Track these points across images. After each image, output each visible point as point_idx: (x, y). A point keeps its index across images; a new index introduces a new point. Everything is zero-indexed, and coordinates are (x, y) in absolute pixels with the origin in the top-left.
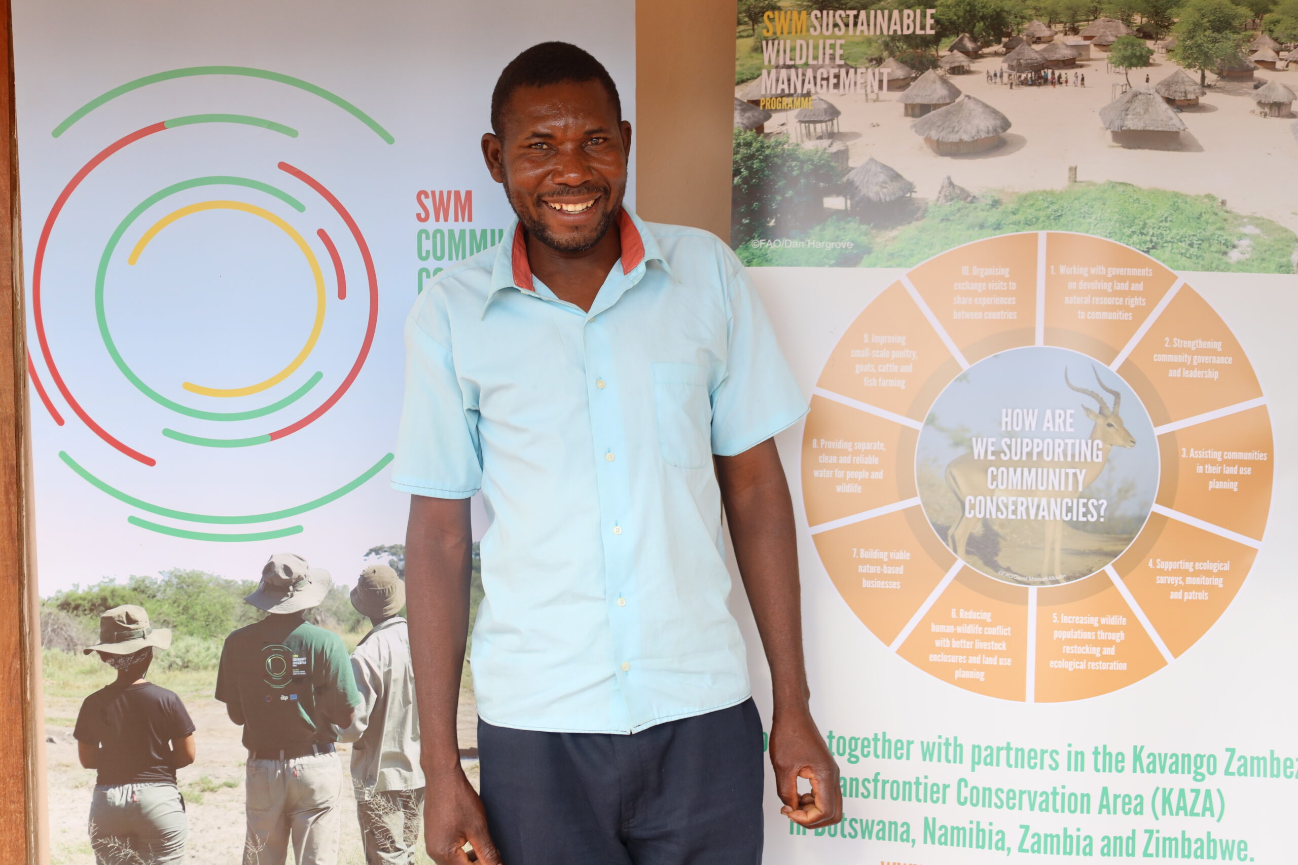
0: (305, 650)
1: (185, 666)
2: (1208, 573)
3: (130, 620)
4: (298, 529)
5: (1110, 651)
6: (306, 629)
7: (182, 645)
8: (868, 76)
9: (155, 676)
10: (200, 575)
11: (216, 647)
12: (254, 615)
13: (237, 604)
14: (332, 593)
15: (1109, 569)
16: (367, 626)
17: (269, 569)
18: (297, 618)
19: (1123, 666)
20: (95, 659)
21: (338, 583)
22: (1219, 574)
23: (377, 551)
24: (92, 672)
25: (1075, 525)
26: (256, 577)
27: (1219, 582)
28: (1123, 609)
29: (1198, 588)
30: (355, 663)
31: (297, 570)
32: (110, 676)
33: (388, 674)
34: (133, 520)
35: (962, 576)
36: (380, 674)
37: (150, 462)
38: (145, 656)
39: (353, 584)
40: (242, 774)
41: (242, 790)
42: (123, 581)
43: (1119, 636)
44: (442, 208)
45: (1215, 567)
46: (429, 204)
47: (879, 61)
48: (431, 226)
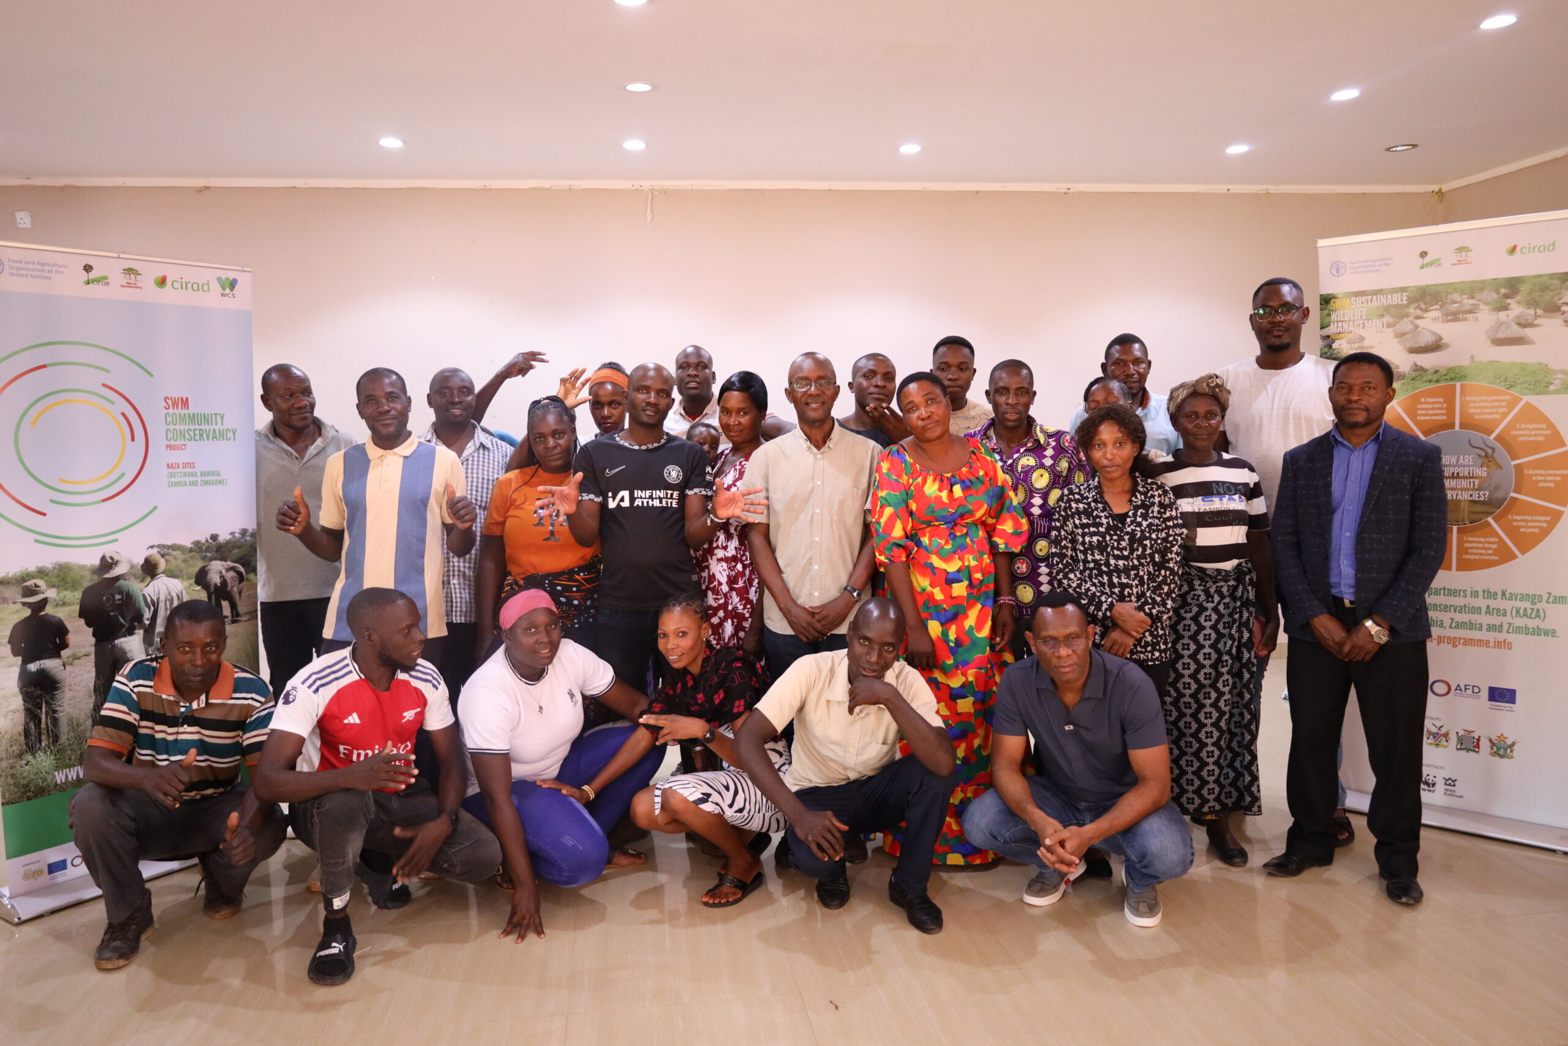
0: (120, 592)
1: (64, 604)
2: (1539, 521)
3: (36, 586)
4: (116, 540)
5: (1490, 552)
6: (121, 582)
7: (62, 595)
8: (1378, 323)
9: (49, 610)
10: (70, 563)
11: (78, 595)
12: (96, 579)
13: (87, 574)
14: (132, 567)
15: (1490, 519)
16: (149, 579)
17: (103, 558)
18: (117, 578)
19: (1497, 558)
20: (19, 606)
21: (135, 562)
22: (1545, 521)
23: (152, 547)
24: (18, 611)
25: (1475, 502)
26: (97, 562)
27: (1545, 525)
28: (1497, 535)
29: (1535, 527)
30: (144, 596)
31: (116, 558)
32: (27, 612)
33: (158, 599)
34: (36, 541)
36: (155, 599)
37: (44, 514)
38: (44, 602)
39: (142, 562)
40: (93, 649)
41: (93, 656)
42: (32, 568)
43: (1495, 546)
44: (175, 404)
45: (1542, 518)
46: (169, 402)
47: (1382, 316)
48: (171, 411)
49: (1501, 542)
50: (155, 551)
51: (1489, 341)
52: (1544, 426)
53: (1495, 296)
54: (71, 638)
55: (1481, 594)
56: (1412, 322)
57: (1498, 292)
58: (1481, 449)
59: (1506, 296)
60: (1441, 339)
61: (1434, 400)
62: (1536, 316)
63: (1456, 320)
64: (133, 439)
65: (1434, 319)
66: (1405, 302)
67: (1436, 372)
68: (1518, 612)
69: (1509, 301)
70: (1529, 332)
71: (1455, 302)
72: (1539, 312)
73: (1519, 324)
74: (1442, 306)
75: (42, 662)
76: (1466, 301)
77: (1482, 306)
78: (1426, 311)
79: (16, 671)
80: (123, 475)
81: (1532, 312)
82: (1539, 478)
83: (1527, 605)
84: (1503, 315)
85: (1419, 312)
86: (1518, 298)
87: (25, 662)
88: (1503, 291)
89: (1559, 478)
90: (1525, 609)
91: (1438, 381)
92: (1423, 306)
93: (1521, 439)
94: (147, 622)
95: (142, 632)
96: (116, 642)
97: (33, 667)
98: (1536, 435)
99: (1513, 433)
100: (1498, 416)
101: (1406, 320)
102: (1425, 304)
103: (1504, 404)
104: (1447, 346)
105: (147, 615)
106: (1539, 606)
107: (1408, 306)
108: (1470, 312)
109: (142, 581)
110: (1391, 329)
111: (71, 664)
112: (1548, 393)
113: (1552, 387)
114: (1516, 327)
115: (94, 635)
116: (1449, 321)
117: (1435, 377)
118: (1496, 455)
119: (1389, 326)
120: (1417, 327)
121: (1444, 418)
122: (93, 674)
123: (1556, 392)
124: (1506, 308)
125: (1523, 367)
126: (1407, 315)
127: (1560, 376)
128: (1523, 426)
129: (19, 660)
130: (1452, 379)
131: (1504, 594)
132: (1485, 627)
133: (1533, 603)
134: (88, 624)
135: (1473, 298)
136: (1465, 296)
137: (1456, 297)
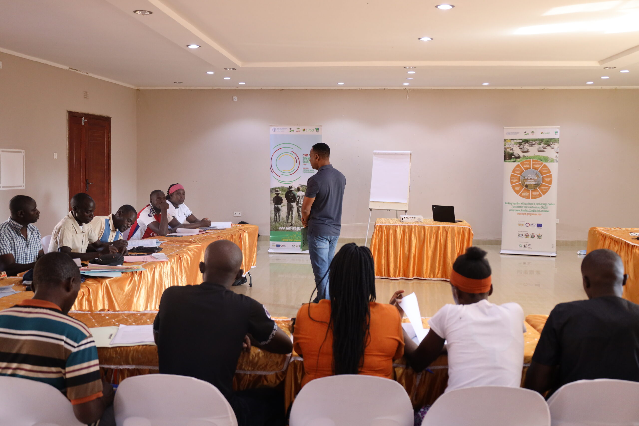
0: (292, 194)
1: (282, 195)
2: (546, 188)
3: (278, 190)
4: (292, 183)
5: (537, 195)
6: (293, 192)
7: (282, 193)
8: (516, 146)
9: (280, 195)
10: (284, 187)
11: (285, 193)
12: (288, 190)
13: (287, 189)
14: (295, 189)
15: (537, 188)
16: (298, 192)
17: (290, 186)
18: (292, 191)
19: (539, 196)
20: (275, 194)
21: (296, 188)
22: (548, 188)
23: (299, 185)
24: (274, 195)
25: (534, 184)
26: (289, 187)
27: (547, 189)
28: (538, 191)
29: (546, 190)
30: (297, 195)
31: (292, 186)
32: (276, 195)
33: (300, 196)
34: (278, 182)
35: (525, 189)
36: (299, 196)
37: (280, 177)
38: (279, 194)
39: (297, 188)
40: (287, 204)
41: (287, 206)
42: (277, 187)
43: (538, 194)
44: (305, 155)
45: (547, 188)
46: (304, 155)
47: (517, 144)
48: (304, 157)
49: (540, 193)
50: (299, 186)
51: (537, 151)
52: (547, 169)
53: (539, 142)
54: (283, 201)
55: (536, 204)
56: (523, 146)
57: (539, 141)
58: (536, 173)
59: (541, 142)
60: (528, 150)
61: (527, 163)
62: (546, 147)
63: (531, 146)
64: (297, 162)
65: (527, 146)
66: (522, 142)
67: (528, 157)
68: (542, 207)
69: (541, 143)
70: (545, 150)
71: (531, 143)
72: (547, 146)
73: (543, 148)
74: (529, 143)
75: (278, 205)
76: (533, 143)
77: (536, 144)
78: (526, 144)
79: (273, 206)
80: (294, 170)
81: (545, 146)
82: (547, 180)
83: (544, 206)
84: (540, 146)
85: (524, 144)
86: (543, 143)
87: (275, 204)
88: (540, 141)
89: (550, 180)
90: (544, 207)
91: (528, 159)
92: (525, 143)
93: (543, 171)
94: (297, 201)
95: (296, 202)
96: (291, 203)
97: (276, 206)
98: (546, 171)
99: (542, 170)
100: (539, 167)
101: (522, 146)
102: (526, 142)
103: (540, 164)
104: (530, 152)
105: (297, 199)
106: (546, 206)
107: (522, 143)
108: (534, 145)
109: (297, 192)
110: (519, 147)
111: (283, 207)
112: (548, 162)
113: (549, 161)
114: (542, 148)
115: (287, 201)
116: (530, 146)
117: (527, 158)
118: (539, 175)
119: (519, 146)
120: (524, 147)
121: (529, 167)
122: (287, 209)
123: (550, 162)
124: (540, 144)
125: (544, 157)
126: (522, 145)
127: (550, 159)
128: (544, 169)
129: (274, 204)
130: (530, 159)
131: (540, 204)
132: (536, 211)
133: (545, 205)
134: (286, 199)
135: (535, 142)
136: (533, 142)
137: (531, 141)
